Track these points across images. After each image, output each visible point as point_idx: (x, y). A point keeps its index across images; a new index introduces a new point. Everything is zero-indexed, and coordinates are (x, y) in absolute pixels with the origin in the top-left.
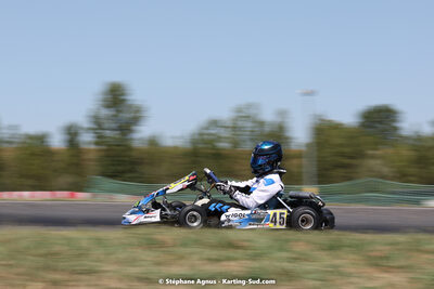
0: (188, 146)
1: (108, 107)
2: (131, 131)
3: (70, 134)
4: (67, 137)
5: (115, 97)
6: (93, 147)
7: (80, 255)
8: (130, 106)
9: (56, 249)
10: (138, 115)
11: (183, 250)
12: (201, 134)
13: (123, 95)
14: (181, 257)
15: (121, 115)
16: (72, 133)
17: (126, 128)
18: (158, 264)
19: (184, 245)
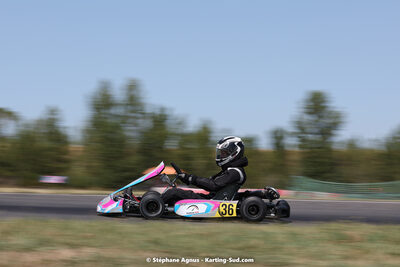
0: (384, 149)
1: (310, 113)
2: (331, 135)
3: (276, 138)
4: (274, 141)
5: (317, 104)
6: (297, 149)
7: (274, 249)
8: (330, 113)
9: (253, 242)
10: (337, 120)
11: (369, 245)
12: (395, 138)
13: (323, 101)
14: (367, 252)
15: (322, 120)
16: (278, 136)
17: (327, 132)
18: (346, 258)
19: (371, 240)
